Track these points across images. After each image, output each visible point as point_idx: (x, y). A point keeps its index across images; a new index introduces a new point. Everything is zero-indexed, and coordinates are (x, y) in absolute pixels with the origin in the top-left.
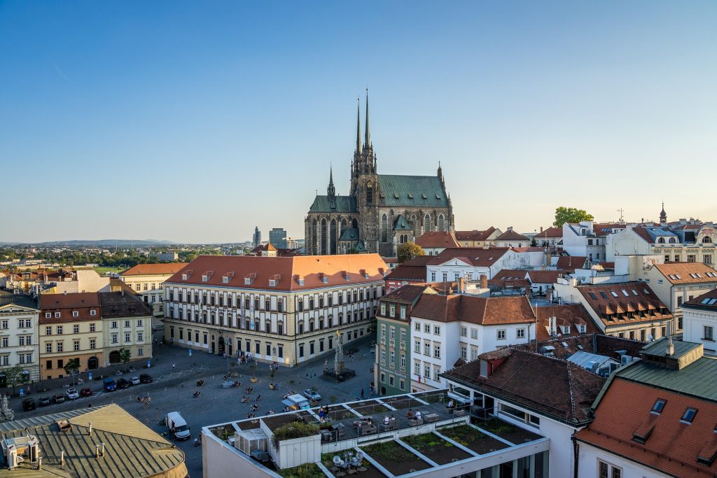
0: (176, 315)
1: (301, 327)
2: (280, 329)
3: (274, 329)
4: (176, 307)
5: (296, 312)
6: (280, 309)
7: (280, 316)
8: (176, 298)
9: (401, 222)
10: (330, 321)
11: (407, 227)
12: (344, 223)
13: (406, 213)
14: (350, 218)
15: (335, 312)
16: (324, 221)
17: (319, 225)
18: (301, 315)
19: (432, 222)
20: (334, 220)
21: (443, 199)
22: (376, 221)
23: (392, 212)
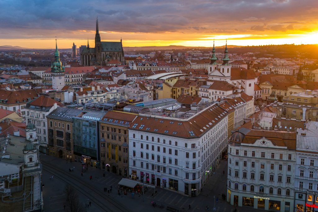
0: (47, 79)
1: (73, 81)
2: (69, 81)
3: (68, 81)
4: (47, 78)
5: (71, 78)
6: (68, 77)
7: (69, 79)
8: (47, 76)
9: (108, 56)
10: (79, 80)
11: (109, 57)
12: (92, 55)
13: (110, 53)
14: (94, 54)
15: (78, 78)
16: (86, 55)
17: (84, 56)
18: (72, 78)
19: (117, 56)
20: (89, 55)
21: (121, 49)
22: (101, 55)
23: (105, 53)
